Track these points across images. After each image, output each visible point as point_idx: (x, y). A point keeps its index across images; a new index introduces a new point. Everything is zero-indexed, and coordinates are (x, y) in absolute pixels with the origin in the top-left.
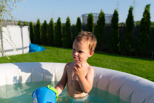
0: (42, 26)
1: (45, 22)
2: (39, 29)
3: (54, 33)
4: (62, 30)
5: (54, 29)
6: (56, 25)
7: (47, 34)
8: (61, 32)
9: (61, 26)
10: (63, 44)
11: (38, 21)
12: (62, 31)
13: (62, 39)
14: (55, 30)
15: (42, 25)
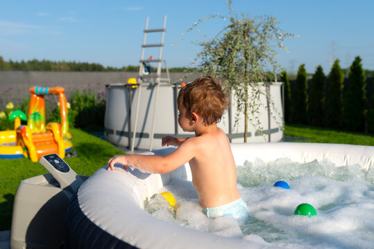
0: (309, 81)
1: (319, 70)
2: (304, 86)
3: (342, 96)
4: (364, 88)
5: (342, 86)
6: (347, 76)
7: (323, 100)
8: (362, 92)
9: (362, 78)
10: (366, 125)
11: (302, 69)
12: (365, 91)
13: (366, 111)
14: (345, 89)
15: (311, 77)
